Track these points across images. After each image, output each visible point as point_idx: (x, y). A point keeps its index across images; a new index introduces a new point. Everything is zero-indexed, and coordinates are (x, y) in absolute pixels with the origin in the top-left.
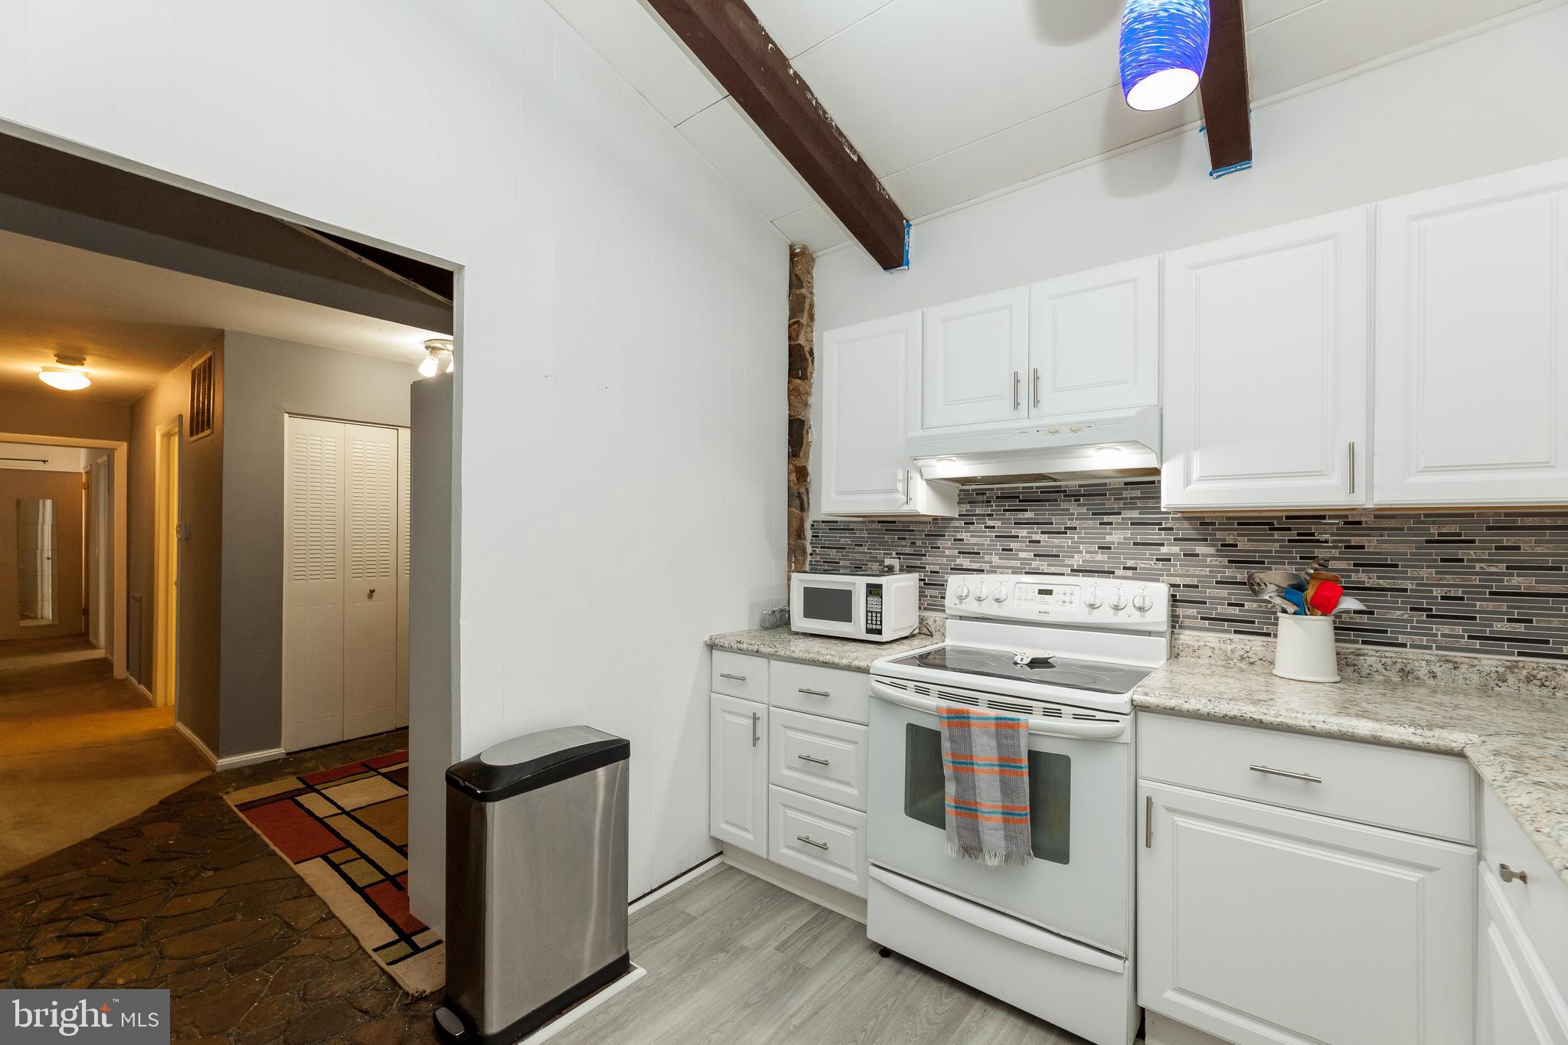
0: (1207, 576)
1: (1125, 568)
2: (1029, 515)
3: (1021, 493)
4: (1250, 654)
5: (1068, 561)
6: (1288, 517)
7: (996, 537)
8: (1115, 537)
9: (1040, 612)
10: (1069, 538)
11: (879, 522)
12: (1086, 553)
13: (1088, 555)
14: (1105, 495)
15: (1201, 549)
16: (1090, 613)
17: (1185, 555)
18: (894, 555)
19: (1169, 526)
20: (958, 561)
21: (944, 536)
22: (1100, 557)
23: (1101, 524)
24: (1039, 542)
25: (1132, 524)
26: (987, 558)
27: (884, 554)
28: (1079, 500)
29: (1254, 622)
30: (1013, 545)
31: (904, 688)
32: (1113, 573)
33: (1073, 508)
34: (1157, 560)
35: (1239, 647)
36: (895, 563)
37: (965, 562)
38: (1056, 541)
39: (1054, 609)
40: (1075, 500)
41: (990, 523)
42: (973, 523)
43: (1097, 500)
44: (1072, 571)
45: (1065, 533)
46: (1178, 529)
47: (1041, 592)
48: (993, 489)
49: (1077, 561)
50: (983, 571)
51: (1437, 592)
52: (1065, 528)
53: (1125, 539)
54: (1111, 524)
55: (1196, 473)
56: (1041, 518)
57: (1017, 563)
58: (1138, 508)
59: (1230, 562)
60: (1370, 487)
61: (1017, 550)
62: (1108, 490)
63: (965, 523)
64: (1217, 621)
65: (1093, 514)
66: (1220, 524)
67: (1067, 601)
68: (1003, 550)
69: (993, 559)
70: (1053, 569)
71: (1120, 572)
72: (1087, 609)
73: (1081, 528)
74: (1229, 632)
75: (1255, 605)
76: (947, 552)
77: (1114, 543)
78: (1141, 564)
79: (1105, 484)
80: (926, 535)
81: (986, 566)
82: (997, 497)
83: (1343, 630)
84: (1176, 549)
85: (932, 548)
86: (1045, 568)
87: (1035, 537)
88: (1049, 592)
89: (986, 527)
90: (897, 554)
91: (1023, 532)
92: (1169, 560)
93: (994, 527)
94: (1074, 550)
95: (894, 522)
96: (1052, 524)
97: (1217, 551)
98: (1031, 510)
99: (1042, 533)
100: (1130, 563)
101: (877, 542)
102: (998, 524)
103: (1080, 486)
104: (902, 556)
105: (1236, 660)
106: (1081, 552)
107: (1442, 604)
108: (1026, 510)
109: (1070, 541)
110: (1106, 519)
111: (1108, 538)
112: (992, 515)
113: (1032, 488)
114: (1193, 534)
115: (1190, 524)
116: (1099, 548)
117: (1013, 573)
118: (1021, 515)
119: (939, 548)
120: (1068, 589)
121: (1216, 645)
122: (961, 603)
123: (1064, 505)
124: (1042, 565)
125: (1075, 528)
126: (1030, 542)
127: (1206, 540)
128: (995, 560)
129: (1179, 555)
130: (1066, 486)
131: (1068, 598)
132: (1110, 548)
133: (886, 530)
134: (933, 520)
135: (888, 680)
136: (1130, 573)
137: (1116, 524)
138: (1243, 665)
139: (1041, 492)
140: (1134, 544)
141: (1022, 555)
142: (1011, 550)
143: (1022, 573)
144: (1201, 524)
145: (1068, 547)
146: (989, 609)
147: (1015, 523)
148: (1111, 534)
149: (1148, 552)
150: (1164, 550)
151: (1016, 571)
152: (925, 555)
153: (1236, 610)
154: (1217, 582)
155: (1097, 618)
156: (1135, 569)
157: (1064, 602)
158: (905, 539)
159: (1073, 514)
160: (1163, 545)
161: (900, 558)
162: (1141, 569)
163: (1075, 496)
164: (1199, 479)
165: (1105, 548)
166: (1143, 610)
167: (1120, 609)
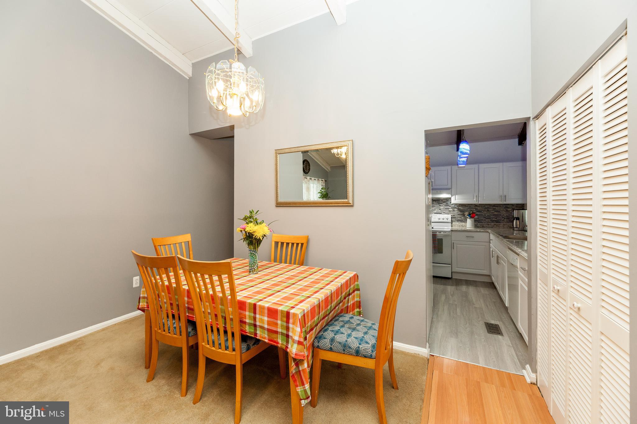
6: (468, 205)
8: (442, 208)
15: (455, 209)
17: (453, 210)
22: (439, 211)
29: (463, 220)
32: (442, 213)
34: (449, 211)
35: (462, 223)
46: (453, 206)
49: (435, 212)
51: (487, 215)
55: (456, 198)
59: (460, 211)
60: (479, 201)
64: (458, 221)
75: (464, 218)
83: (475, 221)
84: (451, 210)
94: (435, 210)
97: (458, 210)
100: (444, 212)
110: (440, 204)
111: (441, 208)
115: (455, 206)
120: (435, 216)
127: (457, 208)
138: (462, 227)
140: (445, 209)
149: (447, 210)
150: (449, 209)
153: (461, 219)
154: (458, 214)
155: (440, 221)
164: (457, 199)
165: (440, 209)
166: (447, 219)
167: (443, 219)
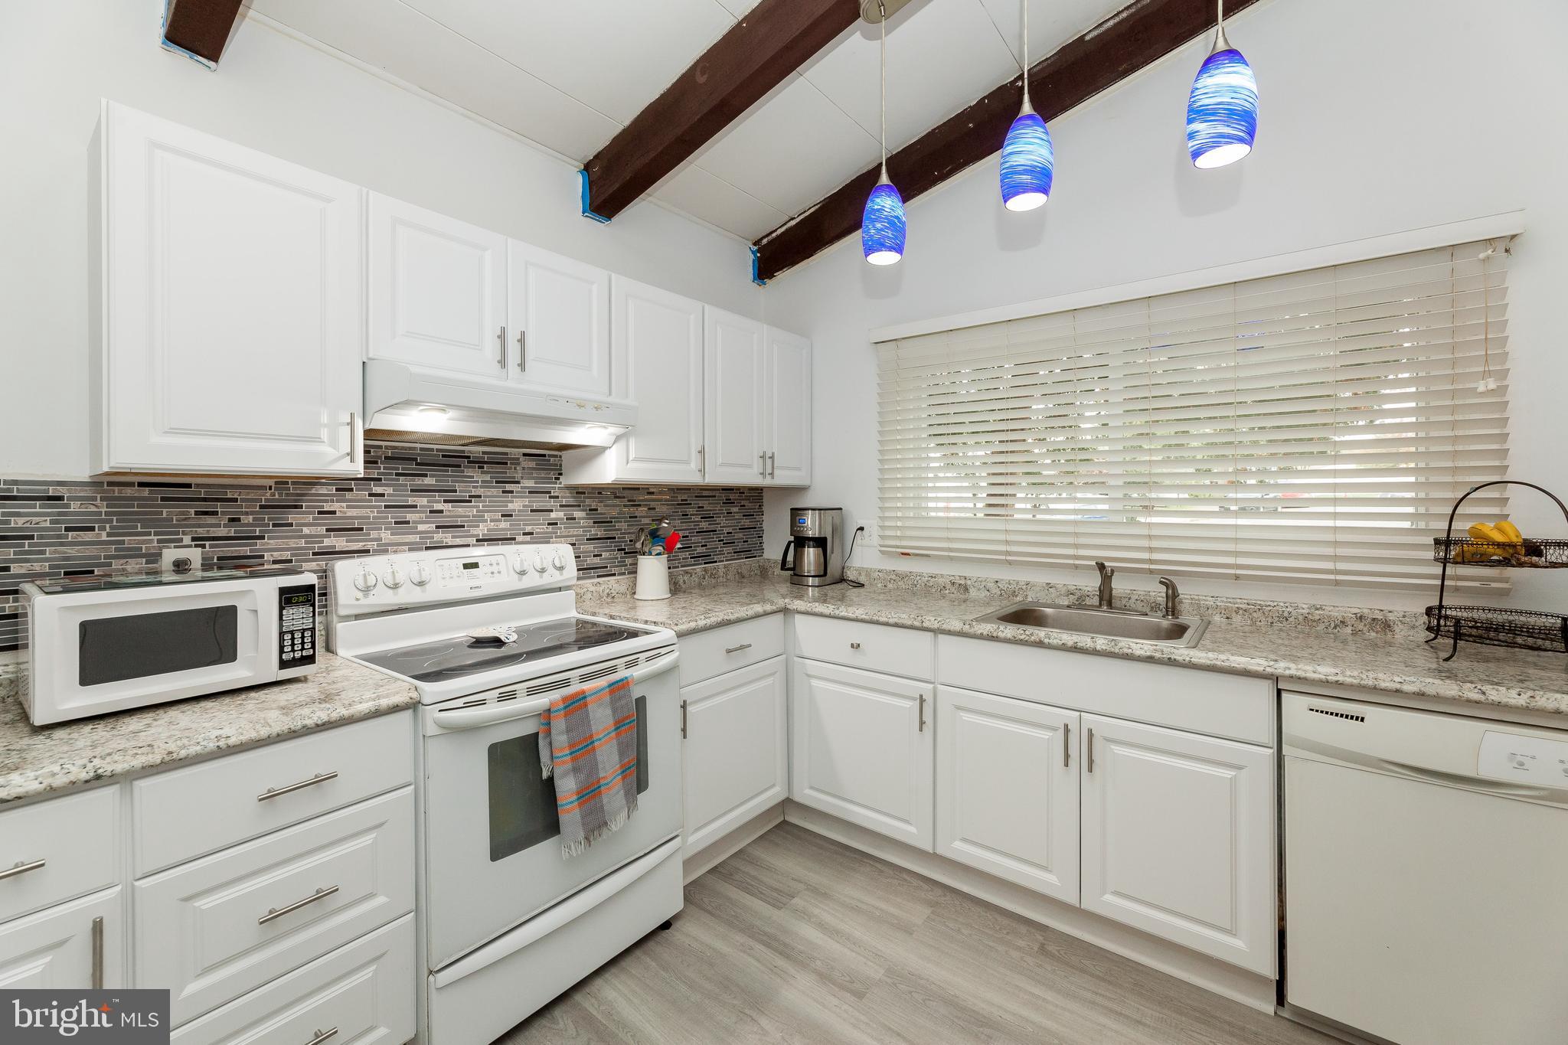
0: (581, 535)
1: (524, 534)
2: (429, 481)
3: (419, 455)
4: (612, 591)
5: (474, 531)
6: (623, 489)
7: (386, 507)
8: (516, 505)
9: (471, 588)
10: (474, 507)
11: (141, 484)
12: (491, 522)
13: (492, 524)
14: (506, 464)
15: (578, 514)
16: (520, 580)
17: (567, 519)
18: (187, 540)
19: (556, 494)
20: (327, 542)
21: (301, 507)
22: (504, 524)
23: (503, 492)
24: (441, 512)
25: (530, 492)
26: (374, 534)
27: (159, 541)
28: (483, 467)
29: (607, 567)
30: (410, 517)
31: (482, 703)
32: (514, 539)
33: (478, 476)
34: (549, 524)
35: (606, 586)
36: (195, 555)
37: (340, 543)
38: (460, 510)
39: (485, 581)
40: (479, 467)
41: (378, 490)
42: (352, 490)
43: (499, 468)
44: (478, 541)
45: (470, 501)
46: (562, 497)
47: (466, 566)
48: (380, 447)
49: (482, 530)
50: (368, 551)
52: (470, 496)
53: (524, 506)
54: (512, 492)
56: (443, 485)
57: (416, 538)
58: (533, 478)
59: (594, 523)
60: (704, 472)
61: (415, 522)
62: (510, 459)
63: (337, 490)
65: (497, 482)
66: (589, 493)
67: (496, 572)
68: (396, 523)
69: (383, 536)
70: (458, 541)
71: (520, 538)
72: (516, 576)
73: (486, 497)
74: (593, 577)
75: (608, 554)
76: (306, 530)
77: (514, 511)
78: (537, 529)
79: (506, 454)
80: (262, 507)
81: (370, 545)
82: (386, 458)
84: (561, 514)
85: (274, 525)
86: (450, 541)
87: (438, 507)
88: (475, 565)
89: (370, 495)
90: (194, 539)
91: (422, 501)
92: (556, 524)
93: (383, 495)
94: (479, 518)
95: (189, 486)
96: (455, 491)
97: (587, 514)
98: (432, 476)
99: (445, 501)
100: (528, 529)
101: (139, 521)
102: (389, 490)
103: (484, 453)
104: (207, 543)
105: (605, 598)
106: (486, 521)
107: (684, 541)
108: (426, 476)
109: (475, 510)
110: (508, 487)
111: (511, 506)
112: (380, 480)
113: (432, 450)
114: (571, 501)
115: (571, 493)
116: (503, 516)
117: (410, 550)
118: (418, 481)
119: (291, 525)
120: (493, 559)
121: (592, 589)
122: (366, 596)
123: (468, 472)
124: (446, 538)
125: (480, 496)
126: (431, 512)
127: (579, 506)
128: (386, 536)
129: (562, 519)
130: (470, 452)
131: (495, 569)
132: (511, 516)
133: (163, 499)
134: (276, 483)
135: (460, 703)
136: (528, 538)
137: (517, 492)
138: (609, 600)
139: (443, 456)
140: (532, 511)
141: (421, 527)
142: (408, 522)
143: (420, 549)
144: (577, 493)
145: (474, 516)
146: (408, 595)
147: (412, 491)
148: (512, 502)
149: (541, 517)
150: (553, 515)
151: (413, 548)
152: (263, 538)
153: (597, 560)
154: (587, 539)
155: (528, 582)
156: (532, 534)
157: (492, 573)
158: (215, 513)
159: (477, 482)
160: (552, 511)
161: (203, 546)
162: (537, 533)
163: (479, 463)
164: (636, 460)
165: (507, 516)
166: (561, 569)
167: (543, 571)
